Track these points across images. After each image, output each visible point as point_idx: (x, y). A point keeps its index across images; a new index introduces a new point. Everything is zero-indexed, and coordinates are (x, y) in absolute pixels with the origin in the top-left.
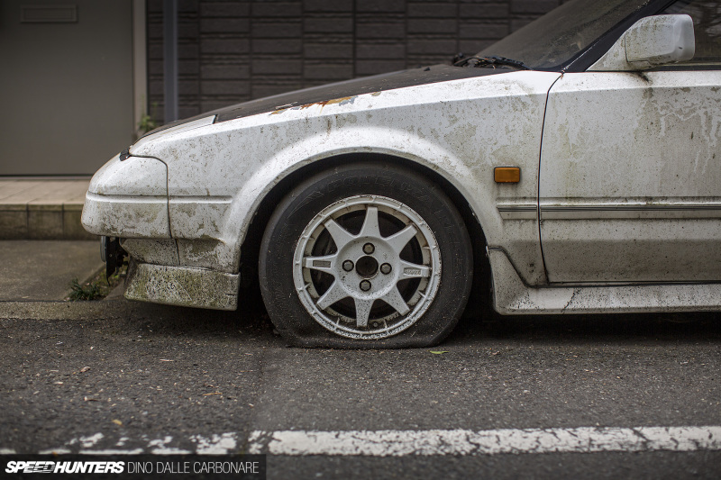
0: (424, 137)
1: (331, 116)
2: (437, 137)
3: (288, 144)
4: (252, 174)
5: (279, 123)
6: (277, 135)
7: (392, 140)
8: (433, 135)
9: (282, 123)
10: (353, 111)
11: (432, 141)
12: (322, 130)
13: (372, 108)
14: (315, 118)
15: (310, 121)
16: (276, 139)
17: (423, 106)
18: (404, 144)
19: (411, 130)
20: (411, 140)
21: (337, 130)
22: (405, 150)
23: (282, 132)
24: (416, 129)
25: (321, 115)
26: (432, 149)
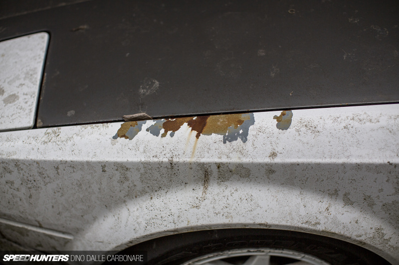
0: (352, 204)
1: (209, 164)
2: (371, 205)
3: (143, 192)
4: (95, 219)
5: (128, 163)
6: (126, 179)
7: (303, 212)
8: (367, 204)
9: (133, 163)
10: (245, 160)
11: (362, 210)
12: (196, 181)
13: (277, 160)
14: (185, 164)
15: (176, 167)
16: (126, 184)
17: (358, 167)
18: (320, 217)
19: (333, 194)
20: (332, 209)
21: (219, 184)
22: (320, 228)
23: (134, 177)
24: (341, 194)
25: (194, 160)
26: (360, 220)
